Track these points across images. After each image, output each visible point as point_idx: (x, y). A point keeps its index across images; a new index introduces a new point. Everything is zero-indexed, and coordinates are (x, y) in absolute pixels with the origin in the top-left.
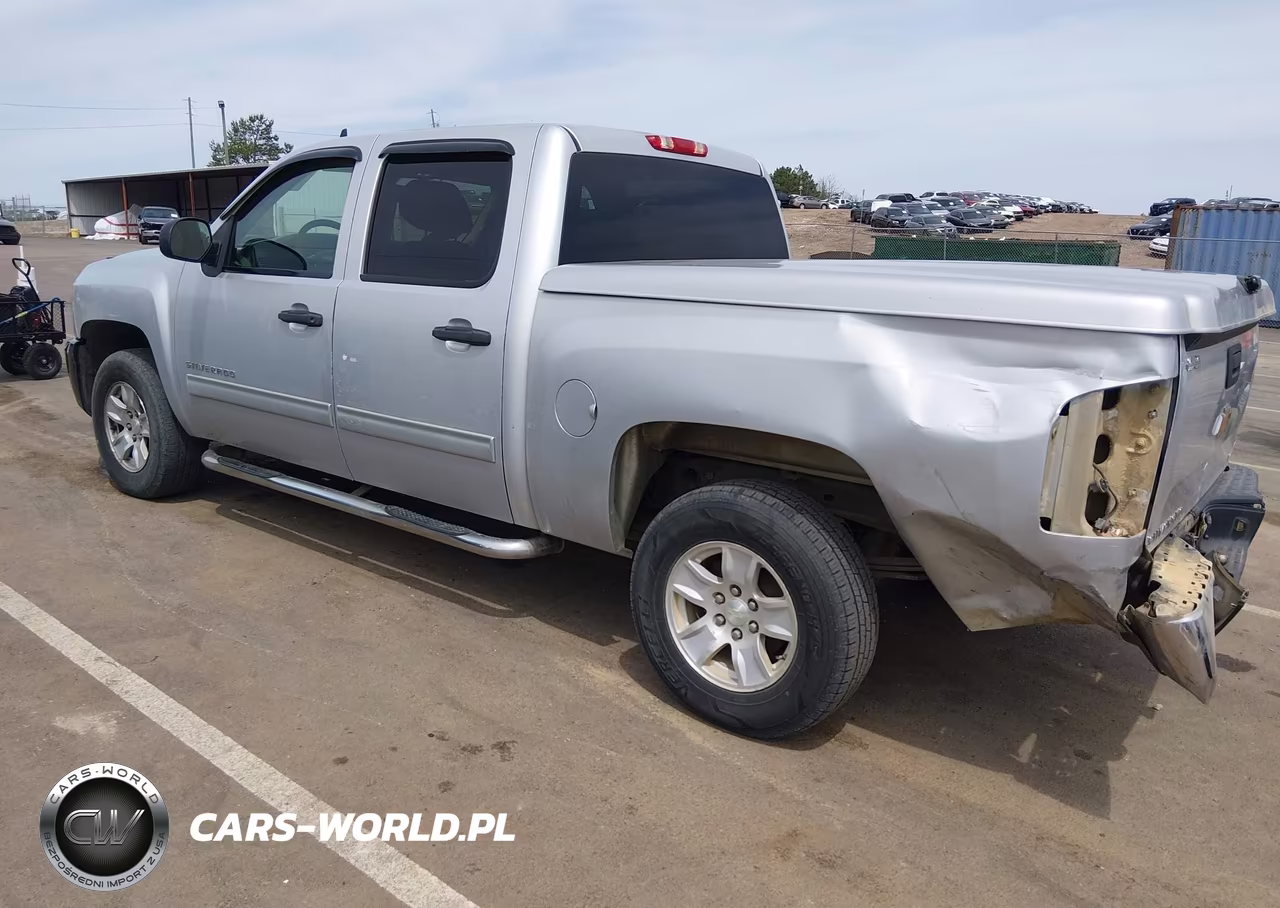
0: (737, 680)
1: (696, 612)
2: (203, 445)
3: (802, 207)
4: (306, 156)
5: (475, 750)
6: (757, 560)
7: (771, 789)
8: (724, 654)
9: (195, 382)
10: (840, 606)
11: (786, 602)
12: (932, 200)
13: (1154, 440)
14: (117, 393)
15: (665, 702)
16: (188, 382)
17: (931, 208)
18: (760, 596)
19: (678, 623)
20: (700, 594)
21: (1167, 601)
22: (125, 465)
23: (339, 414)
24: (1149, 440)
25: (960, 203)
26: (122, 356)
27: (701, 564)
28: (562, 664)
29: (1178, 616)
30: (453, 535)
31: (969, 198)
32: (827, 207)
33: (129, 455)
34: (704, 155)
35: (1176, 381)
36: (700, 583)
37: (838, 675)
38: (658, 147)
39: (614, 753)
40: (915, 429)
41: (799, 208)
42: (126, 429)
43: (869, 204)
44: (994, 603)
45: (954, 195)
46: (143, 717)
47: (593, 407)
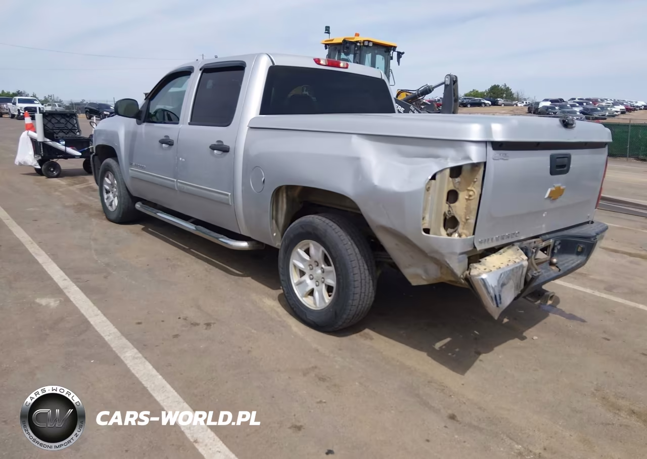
0: (315, 304)
1: (302, 273)
2: (136, 199)
3: (503, 105)
4: (176, 70)
5: (197, 324)
6: (322, 248)
7: (317, 350)
8: (311, 293)
9: (133, 171)
10: (351, 270)
11: (332, 268)
12: (574, 102)
13: (476, 193)
14: (108, 177)
15: (290, 314)
16: (130, 171)
17: (573, 106)
18: (325, 266)
19: (295, 278)
20: (303, 264)
21: (476, 268)
22: (110, 208)
23: (178, 184)
24: (474, 192)
25: (590, 104)
26: (109, 161)
27: (305, 251)
28: (254, 296)
29: (479, 275)
30: (217, 238)
31: (595, 101)
32: (517, 105)
33: (111, 205)
34: (347, 68)
35: (485, 163)
36: (303, 260)
37: (350, 301)
38: (319, 64)
39: (255, 331)
40: (375, 187)
41: (501, 105)
42: (111, 193)
43: (538, 104)
44: (420, 271)
45: (587, 99)
46: (71, 301)
47: (263, 180)
